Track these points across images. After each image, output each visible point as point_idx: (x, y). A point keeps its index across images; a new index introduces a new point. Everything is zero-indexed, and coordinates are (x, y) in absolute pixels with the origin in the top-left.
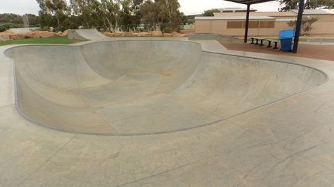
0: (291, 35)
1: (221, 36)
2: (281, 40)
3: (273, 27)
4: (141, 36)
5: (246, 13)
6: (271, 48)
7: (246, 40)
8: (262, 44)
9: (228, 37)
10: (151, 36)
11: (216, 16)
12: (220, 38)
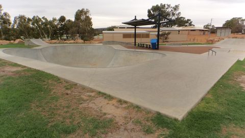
0: (156, 41)
1: (121, 42)
2: (152, 44)
3: (149, 37)
4: (70, 43)
5: (134, 29)
6: (148, 48)
7: (135, 45)
8: (143, 47)
9: (126, 43)
10: (77, 43)
11: (116, 31)
12: (121, 43)
